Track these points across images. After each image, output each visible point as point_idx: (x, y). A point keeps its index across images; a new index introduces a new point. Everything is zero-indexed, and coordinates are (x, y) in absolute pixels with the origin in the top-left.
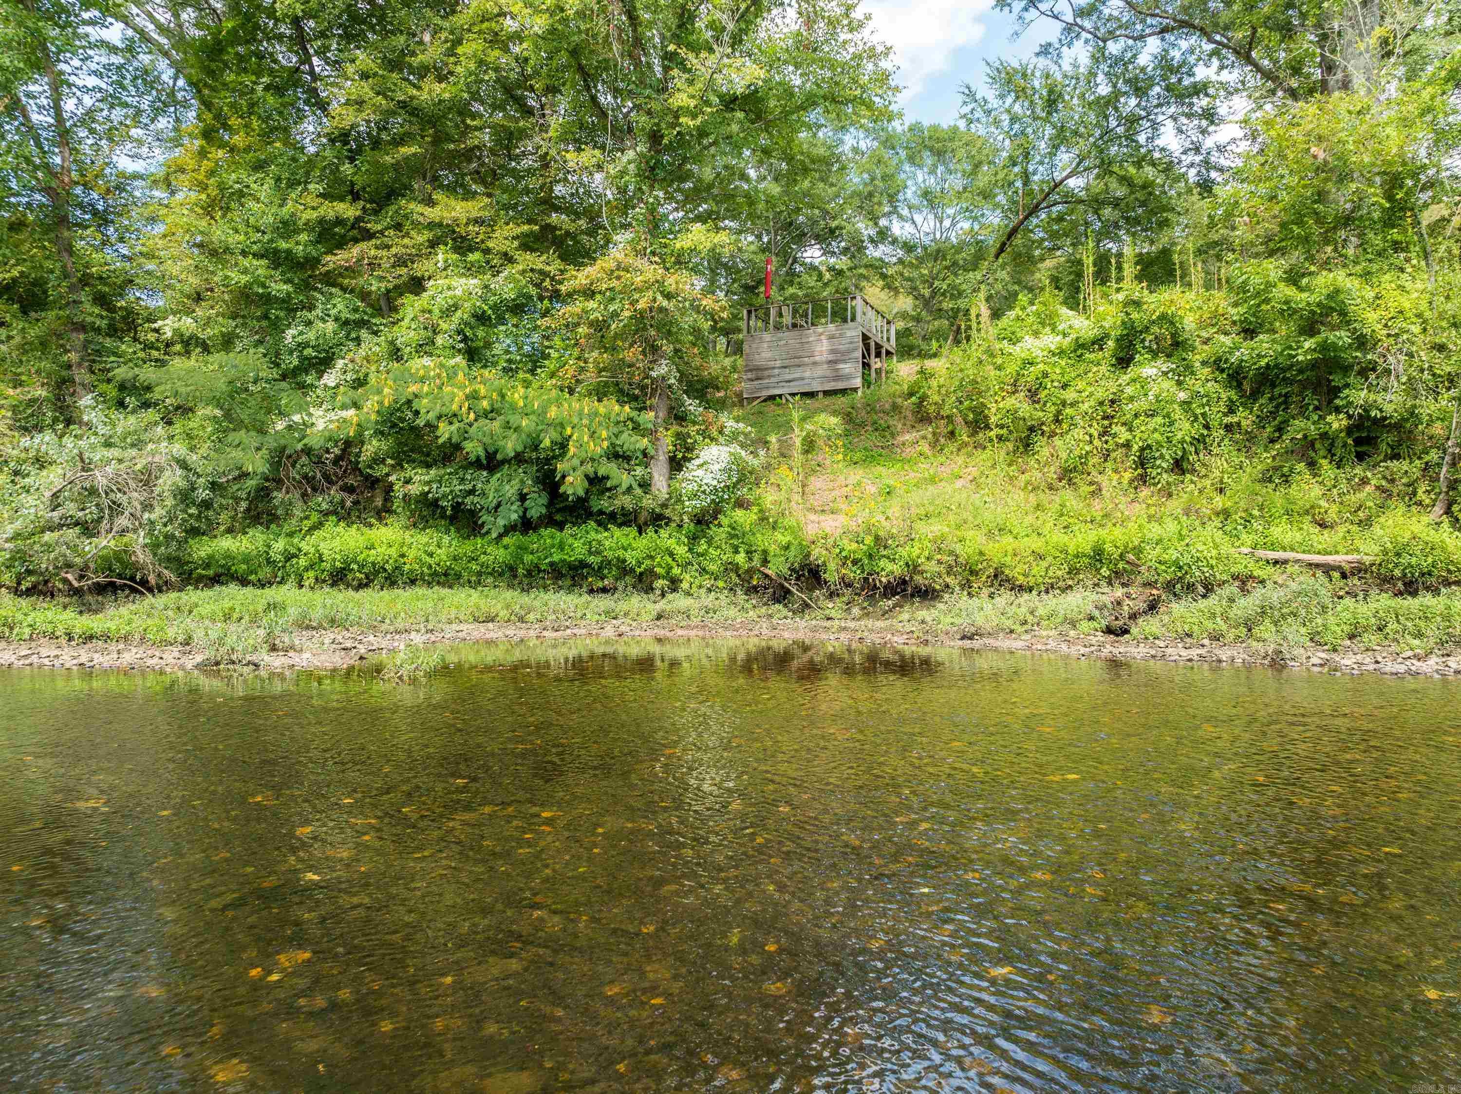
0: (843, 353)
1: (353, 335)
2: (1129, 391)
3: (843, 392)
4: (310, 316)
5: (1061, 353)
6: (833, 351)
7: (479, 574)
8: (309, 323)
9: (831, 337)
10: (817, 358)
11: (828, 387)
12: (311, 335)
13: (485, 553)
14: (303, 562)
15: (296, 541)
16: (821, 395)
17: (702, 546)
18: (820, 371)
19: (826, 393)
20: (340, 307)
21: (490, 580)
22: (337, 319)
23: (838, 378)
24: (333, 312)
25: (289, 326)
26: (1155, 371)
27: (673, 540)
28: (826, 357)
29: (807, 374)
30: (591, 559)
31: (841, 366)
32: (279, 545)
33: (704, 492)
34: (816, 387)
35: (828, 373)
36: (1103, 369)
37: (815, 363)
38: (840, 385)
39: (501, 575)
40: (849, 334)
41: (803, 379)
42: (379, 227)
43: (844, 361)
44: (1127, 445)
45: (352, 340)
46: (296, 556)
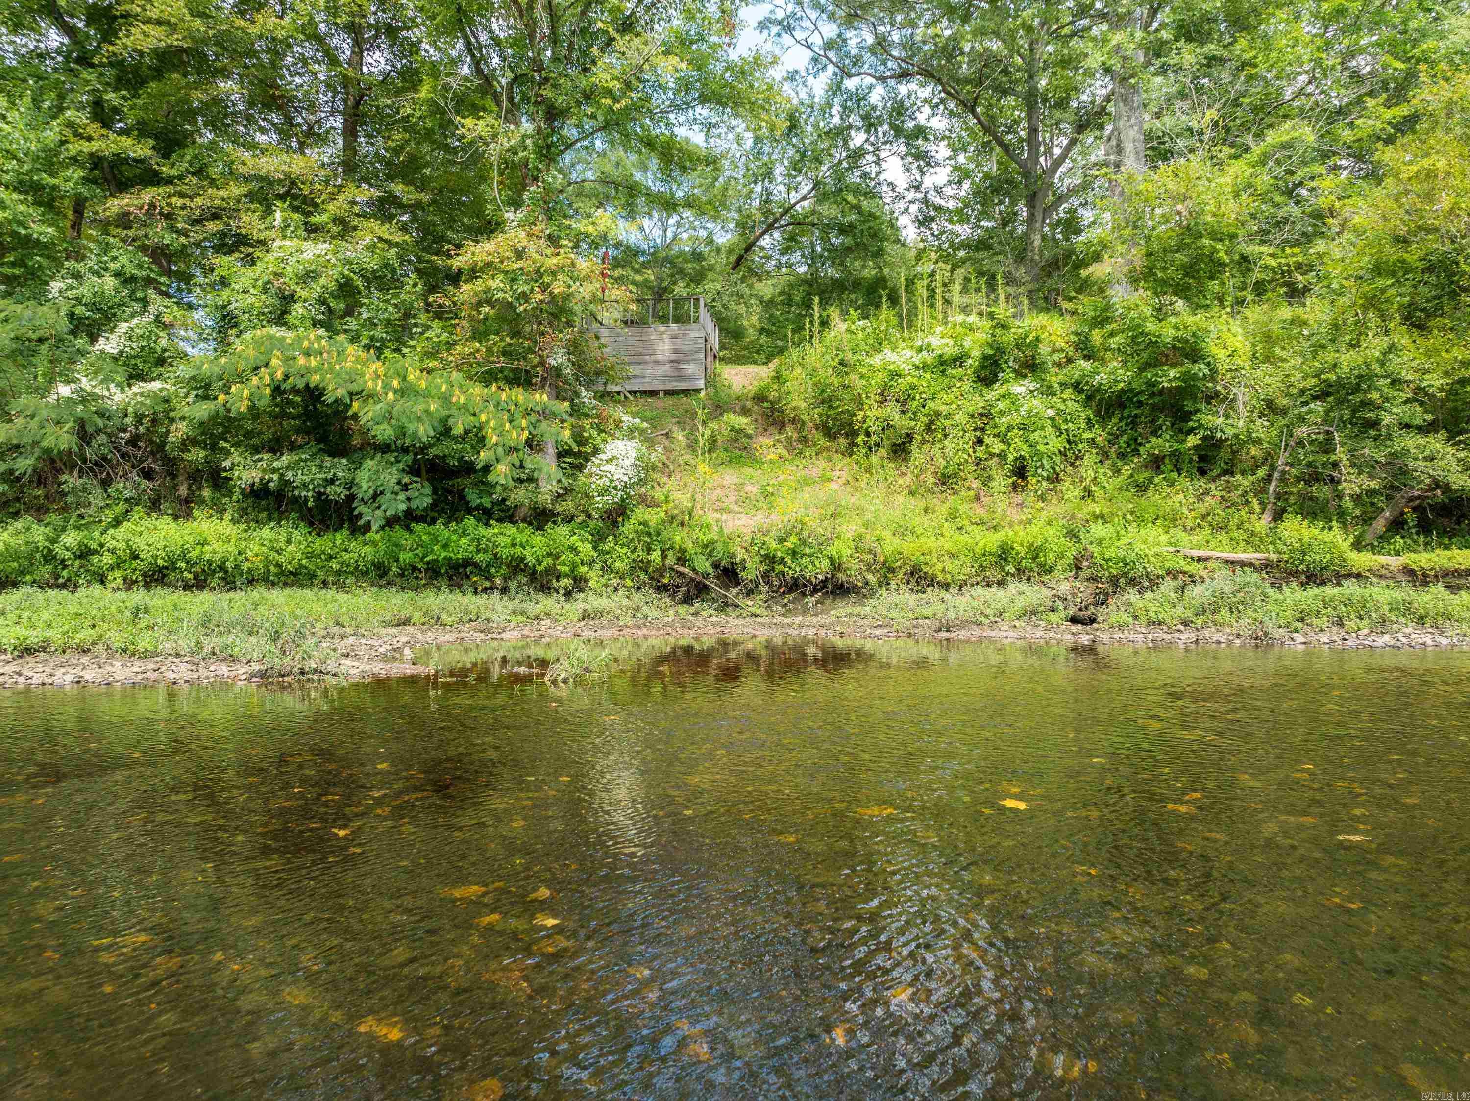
0: (686, 354)
1: (140, 295)
2: (1001, 405)
3: (686, 392)
4: (80, 267)
5: (925, 367)
6: (676, 351)
7: (338, 573)
8: (77, 276)
9: (674, 337)
10: (659, 357)
11: (670, 386)
12: (85, 291)
13: (346, 550)
14: (108, 559)
15: (96, 534)
16: (661, 394)
17: (610, 543)
18: (661, 371)
19: (669, 393)
20: (123, 260)
21: (350, 580)
22: (117, 275)
23: (681, 378)
24: (113, 266)
25: (52, 278)
26: (1023, 389)
27: (575, 538)
28: (669, 356)
29: (648, 372)
30: (479, 557)
31: (684, 366)
32: (71, 539)
33: (615, 488)
34: (657, 385)
35: (670, 372)
36: (967, 385)
37: (656, 362)
38: (683, 385)
39: (366, 574)
40: (693, 334)
41: (643, 377)
42: (174, 172)
43: (688, 362)
44: (1002, 456)
45: (137, 300)
46: (96, 552)
